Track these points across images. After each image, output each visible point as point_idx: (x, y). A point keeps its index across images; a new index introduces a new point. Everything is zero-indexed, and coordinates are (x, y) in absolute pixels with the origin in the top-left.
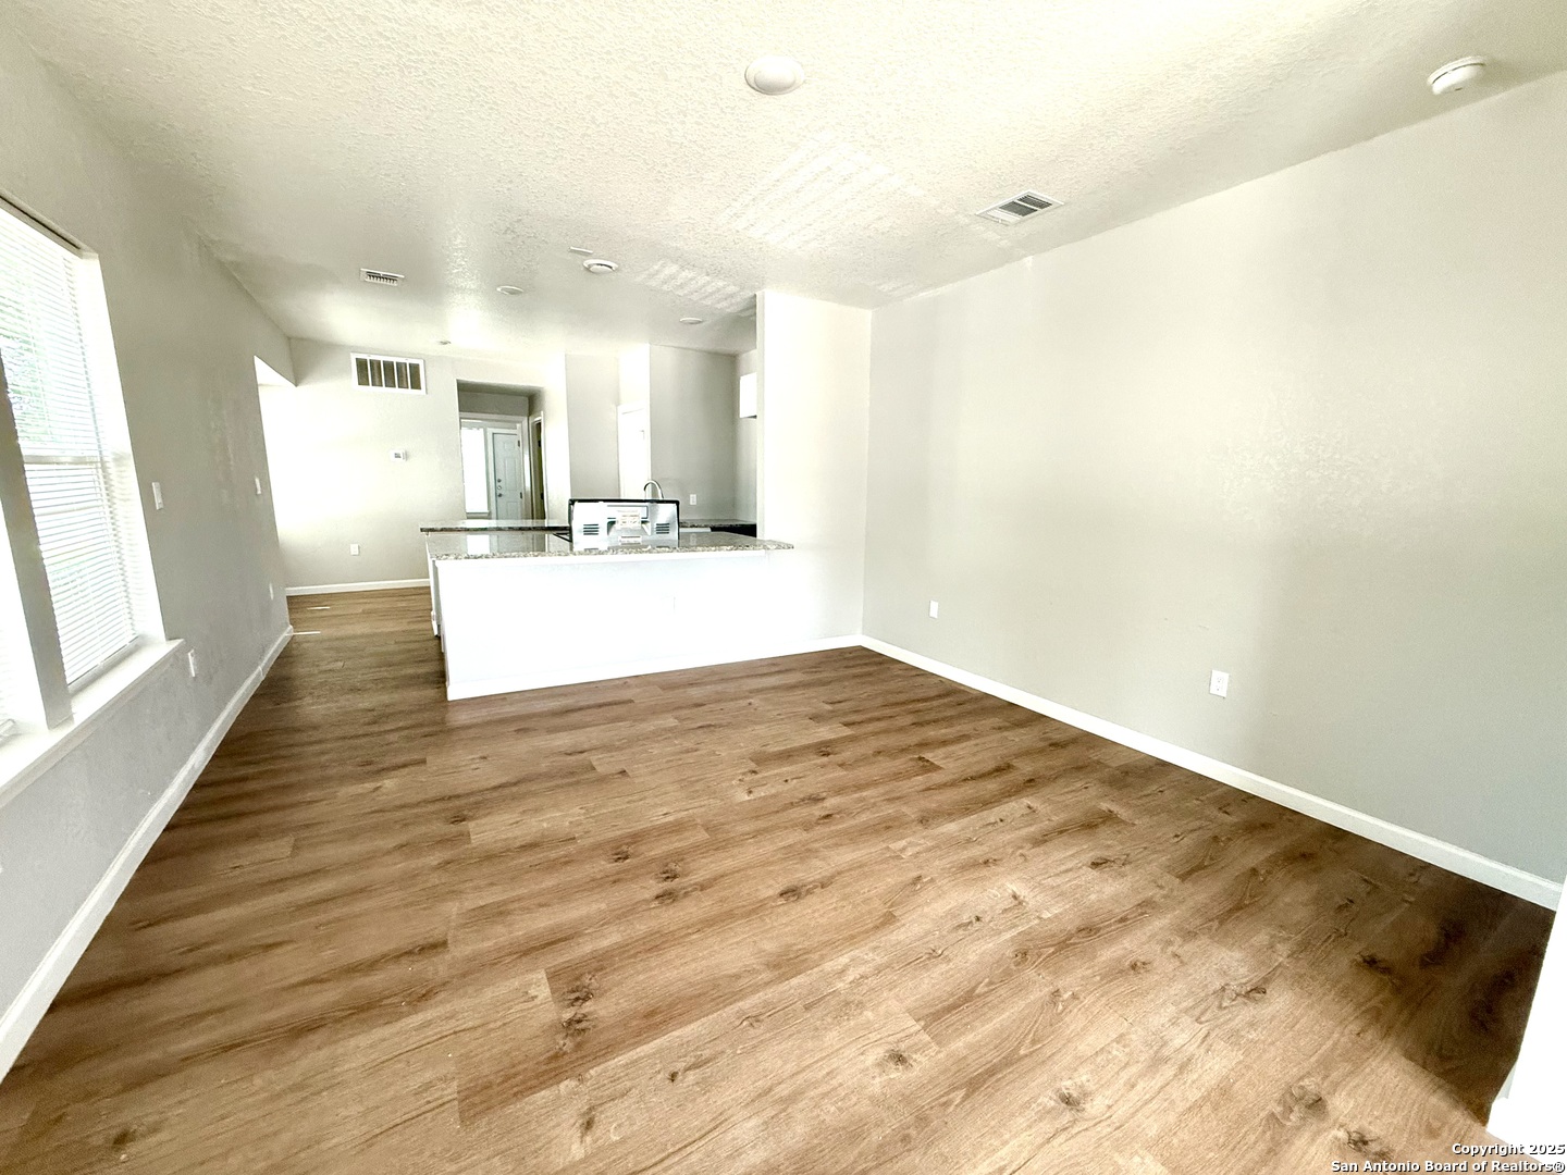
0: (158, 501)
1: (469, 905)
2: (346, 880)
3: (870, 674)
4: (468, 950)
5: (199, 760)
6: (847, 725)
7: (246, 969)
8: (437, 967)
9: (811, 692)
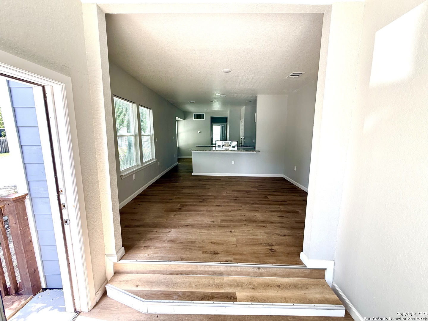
0: (156, 140)
1: (177, 197)
2: (167, 192)
3: (276, 182)
4: (174, 200)
5: (158, 177)
6: (257, 189)
7: (153, 197)
8: (171, 201)
9: (257, 183)
